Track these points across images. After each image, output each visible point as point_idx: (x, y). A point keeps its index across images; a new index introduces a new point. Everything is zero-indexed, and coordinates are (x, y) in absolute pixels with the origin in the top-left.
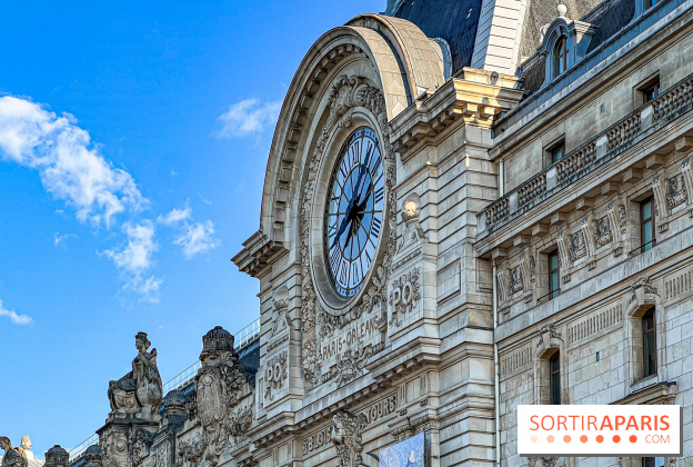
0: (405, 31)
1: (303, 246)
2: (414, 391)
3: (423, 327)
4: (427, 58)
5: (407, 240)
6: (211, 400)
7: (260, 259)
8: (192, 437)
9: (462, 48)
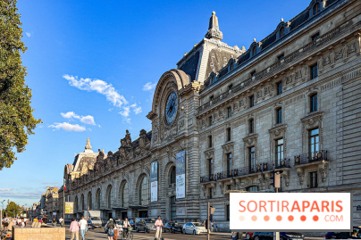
0: (182, 72)
1: (160, 115)
2: (183, 143)
3: (185, 130)
4: (186, 79)
5: (182, 114)
6: (142, 143)
7: (152, 116)
8: (138, 150)
9: (193, 77)
